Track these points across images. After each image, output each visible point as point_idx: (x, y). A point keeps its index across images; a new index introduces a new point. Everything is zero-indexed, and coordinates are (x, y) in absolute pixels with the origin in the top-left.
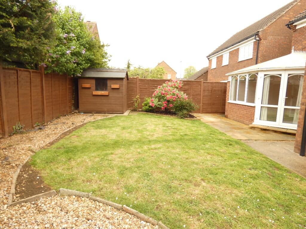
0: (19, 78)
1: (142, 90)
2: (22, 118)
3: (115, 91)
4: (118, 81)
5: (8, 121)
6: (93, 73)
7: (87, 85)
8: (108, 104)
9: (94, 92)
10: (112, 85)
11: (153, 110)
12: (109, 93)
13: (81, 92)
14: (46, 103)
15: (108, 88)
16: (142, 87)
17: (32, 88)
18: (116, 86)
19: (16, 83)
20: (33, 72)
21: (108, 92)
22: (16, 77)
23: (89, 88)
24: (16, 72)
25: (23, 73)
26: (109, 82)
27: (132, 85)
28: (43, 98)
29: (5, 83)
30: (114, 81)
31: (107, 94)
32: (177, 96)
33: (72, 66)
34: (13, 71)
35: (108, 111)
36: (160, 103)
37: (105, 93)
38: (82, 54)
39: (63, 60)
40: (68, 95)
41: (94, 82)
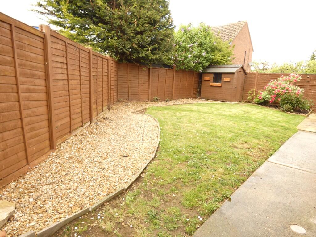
0: (160, 73)
1: (261, 84)
2: (159, 94)
3: (226, 83)
4: (230, 75)
5: (151, 94)
6: (213, 69)
7: (207, 79)
8: (220, 93)
9: (211, 84)
10: (224, 78)
11: (264, 103)
12: (222, 85)
13: (203, 84)
14: (175, 88)
15: (222, 80)
16: (260, 81)
17: (167, 79)
18: (228, 79)
19: (158, 76)
20: (168, 69)
21: (220, 84)
22: (158, 72)
23: (209, 81)
24: (158, 70)
25: (162, 70)
26: (223, 76)
27: (251, 79)
28: (173, 85)
29: (152, 75)
30: (227, 75)
31: (220, 86)
32: (287, 90)
33: (192, 64)
34: (157, 69)
35: (220, 99)
36: (269, 96)
37: (218, 84)
38: (203, 56)
39: (186, 61)
40: (193, 84)
41: (212, 76)
